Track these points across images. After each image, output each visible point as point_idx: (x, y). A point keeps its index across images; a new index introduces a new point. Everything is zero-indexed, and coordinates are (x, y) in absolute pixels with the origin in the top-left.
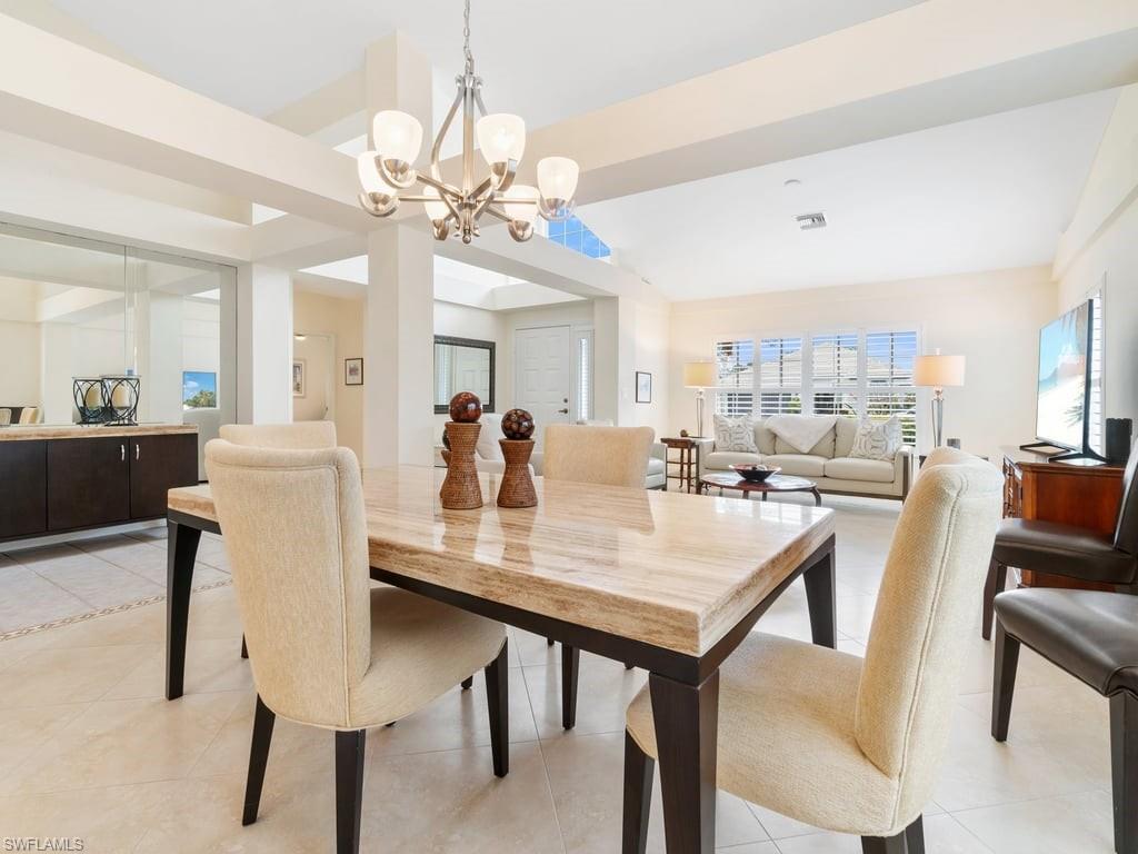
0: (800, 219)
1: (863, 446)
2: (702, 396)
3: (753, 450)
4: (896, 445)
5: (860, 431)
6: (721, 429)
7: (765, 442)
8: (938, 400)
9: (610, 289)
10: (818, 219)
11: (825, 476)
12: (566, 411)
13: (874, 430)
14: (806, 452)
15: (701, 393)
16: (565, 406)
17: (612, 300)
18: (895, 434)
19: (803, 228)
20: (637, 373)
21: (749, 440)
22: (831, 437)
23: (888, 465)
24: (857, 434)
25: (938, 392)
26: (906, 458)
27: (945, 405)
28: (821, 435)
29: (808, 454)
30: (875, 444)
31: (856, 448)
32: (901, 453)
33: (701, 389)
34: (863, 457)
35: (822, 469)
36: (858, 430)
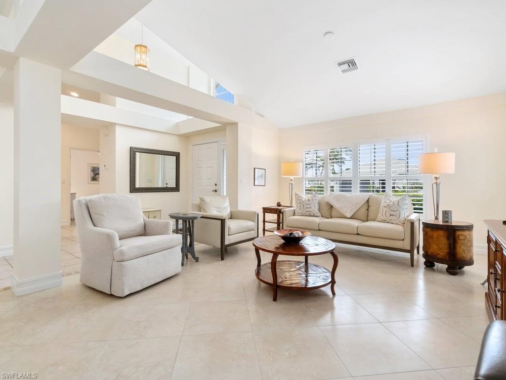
0: (340, 64)
1: (384, 214)
2: (292, 182)
3: (317, 215)
4: (406, 214)
5: (383, 204)
6: (298, 201)
7: (325, 210)
8: (436, 183)
9: (233, 119)
10: (352, 64)
11: (358, 234)
12: (216, 191)
13: (391, 203)
14: (349, 217)
15: (291, 180)
16: (215, 188)
17: (234, 125)
18: (406, 207)
19: (344, 71)
20: (255, 169)
21: (315, 209)
22: (366, 207)
23: (400, 228)
24: (381, 206)
25: (436, 178)
26: (412, 224)
27: (441, 186)
28: (359, 207)
29: (351, 218)
30: (392, 213)
31: (380, 215)
32: (409, 220)
33: (292, 178)
34: (384, 221)
35: (356, 229)
36: (382, 203)
